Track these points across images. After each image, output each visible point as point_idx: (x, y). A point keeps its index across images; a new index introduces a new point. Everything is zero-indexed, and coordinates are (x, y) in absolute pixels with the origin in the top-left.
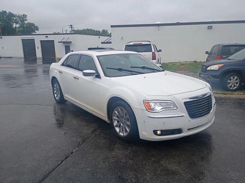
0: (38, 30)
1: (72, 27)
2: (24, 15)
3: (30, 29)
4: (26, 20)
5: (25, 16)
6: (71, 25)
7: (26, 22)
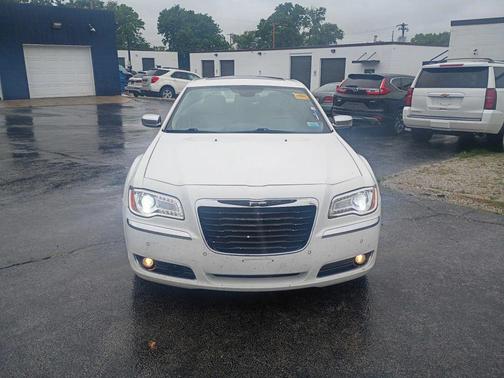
0: (341, 38)
1: (403, 30)
2: (321, 9)
3: (328, 36)
4: (324, 19)
5: (322, 11)
6: (403, 25)
7: (322, 23)
